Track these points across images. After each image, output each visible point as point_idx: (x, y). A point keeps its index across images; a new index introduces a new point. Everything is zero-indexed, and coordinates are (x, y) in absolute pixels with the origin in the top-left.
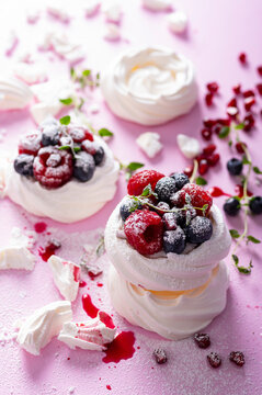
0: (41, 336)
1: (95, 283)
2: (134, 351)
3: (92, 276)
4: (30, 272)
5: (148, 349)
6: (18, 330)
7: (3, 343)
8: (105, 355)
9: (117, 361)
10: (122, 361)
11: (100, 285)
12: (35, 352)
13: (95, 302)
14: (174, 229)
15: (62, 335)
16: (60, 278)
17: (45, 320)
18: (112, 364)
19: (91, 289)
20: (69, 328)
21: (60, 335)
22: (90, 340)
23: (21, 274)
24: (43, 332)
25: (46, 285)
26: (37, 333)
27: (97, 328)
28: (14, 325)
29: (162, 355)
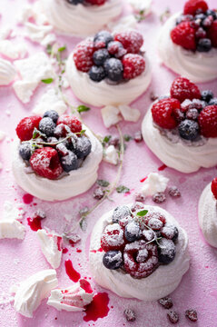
0: (33, 303)
1: (75, 249)
2: (108, 310)
3: (72, 243)
4: (21, 241)
5: (120, 308)
6: (14, 294)
7: (3, 306)
8: (85, 314)
9: (95, 320)
10: (99, 319)
11: (79, 251)
12: (29, 316)
13: (76, 267)
14: (67, 154)
15: (51, 301)
16: (47, 249)
17: (36, 290)
18: (91, 322)
19: (72, 255)
20: (56, 295)
21: (49, 301)
22: (73, 305)
23: (14, 243)
24: (34, 299)
25: (35, 253)
26: (29, 301)
27: (78, 294)
28: (11, 290)
29: (131, 315)
